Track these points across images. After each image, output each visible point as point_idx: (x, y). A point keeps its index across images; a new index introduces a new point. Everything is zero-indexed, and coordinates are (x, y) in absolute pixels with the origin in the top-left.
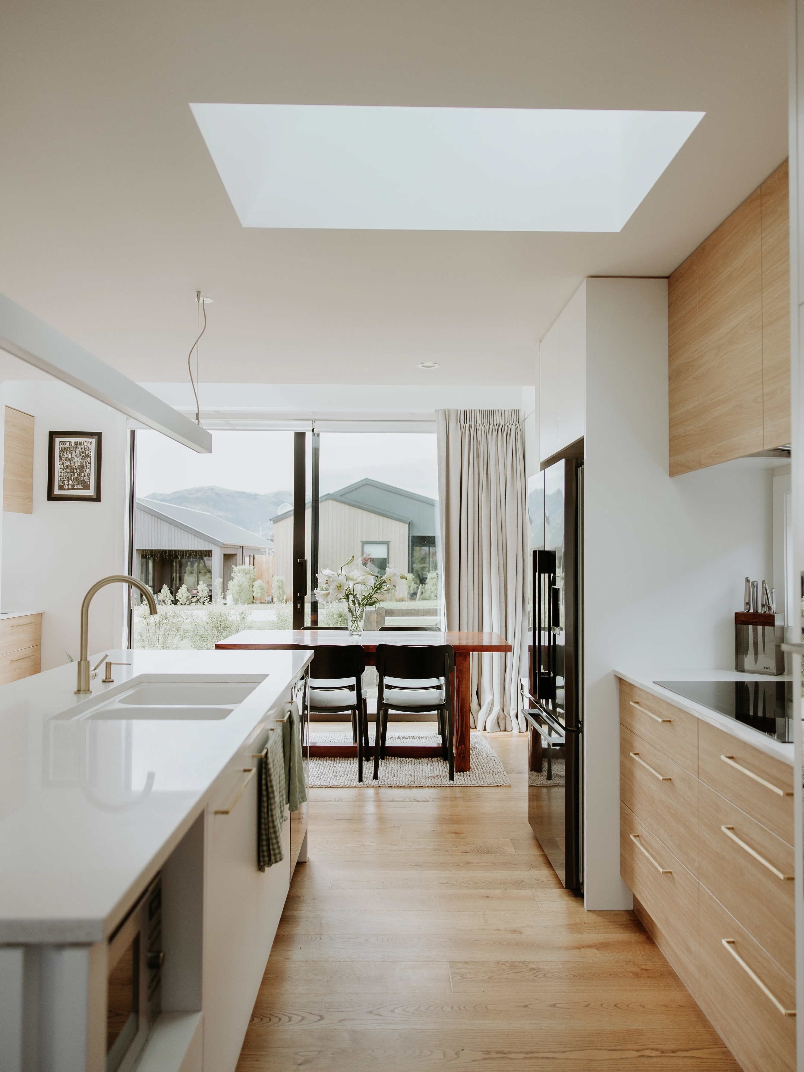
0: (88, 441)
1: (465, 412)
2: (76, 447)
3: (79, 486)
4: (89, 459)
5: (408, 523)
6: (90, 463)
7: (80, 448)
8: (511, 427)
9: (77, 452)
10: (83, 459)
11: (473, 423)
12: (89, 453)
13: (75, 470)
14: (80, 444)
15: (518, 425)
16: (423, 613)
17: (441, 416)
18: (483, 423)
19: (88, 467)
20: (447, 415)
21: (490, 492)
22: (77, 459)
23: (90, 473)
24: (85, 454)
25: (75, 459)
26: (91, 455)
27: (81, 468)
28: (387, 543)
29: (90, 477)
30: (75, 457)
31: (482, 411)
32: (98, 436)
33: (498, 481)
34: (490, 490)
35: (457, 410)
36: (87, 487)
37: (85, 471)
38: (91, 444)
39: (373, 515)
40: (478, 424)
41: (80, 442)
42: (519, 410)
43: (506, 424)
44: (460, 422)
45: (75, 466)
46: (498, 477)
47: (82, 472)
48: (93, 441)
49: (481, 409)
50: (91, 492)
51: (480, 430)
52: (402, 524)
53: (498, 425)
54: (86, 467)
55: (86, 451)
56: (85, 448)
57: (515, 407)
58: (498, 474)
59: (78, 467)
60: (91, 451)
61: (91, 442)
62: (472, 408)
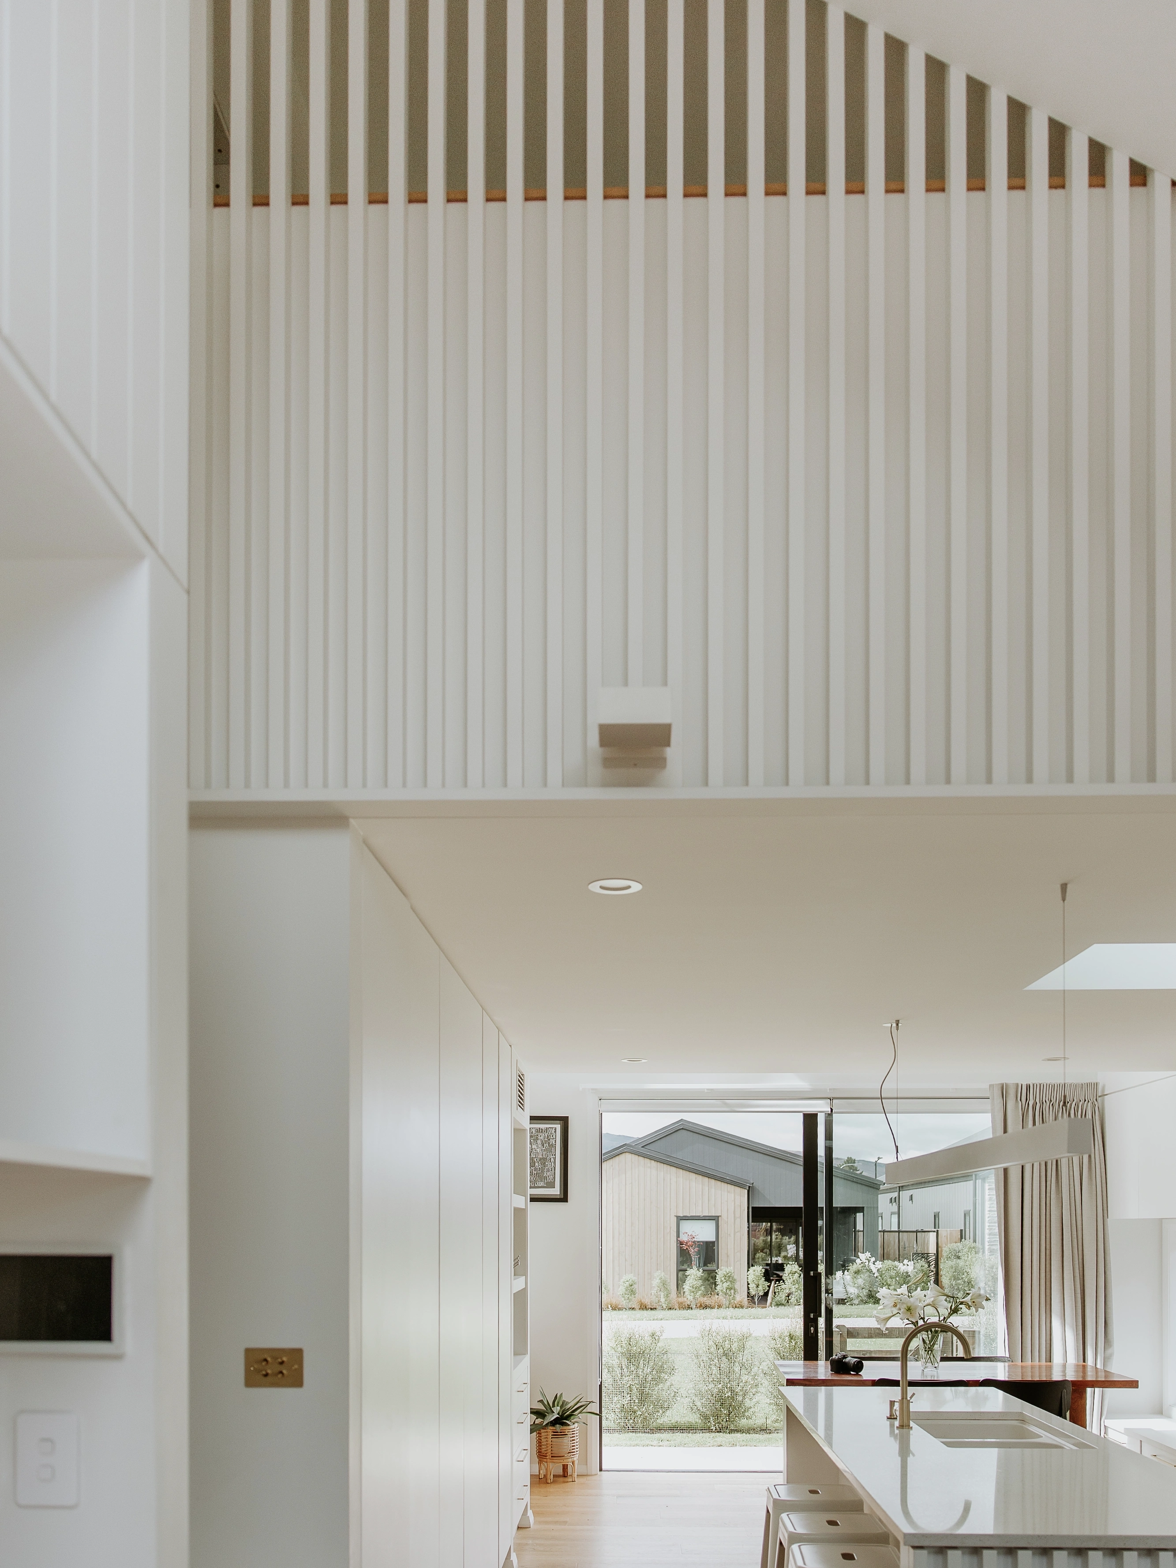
0: (552, 1128)
1: (1028, 1087)
2: (537, 1135)
3: (542, 1184)
4: (553, 1150)
5: (748, 1188)
6: (555, 1155)
7: (542, 1136)
8: (1087, 1104)
9: (539, 1142)
10: (546, 1150)
11: (1037, 1101)
12: (554, 1143)
13: (537, 1164)
14: (542, 1132)
15: (1096, 1103)
16: (899, 1333)
17: (997, 1093)
18: (1051, 1101)
19: (552, 1160)
20: (1003, 1090)
21: (1060, 1187)
22: (538, 1150)
23: (555, 1168)
24: (549, 1144)
25: (536, 1150)
26: (555, 1145)
27: (543, 1161)
28: (716, 1219)
29: (555, 1172)
30: (536, 1147)
31: (1051, 1086)
32: (564, 1121)
33: (1071, 1173)
34: (1060, 1185)
35: (1017, 1085)
36: (551, 1185)
37: (549, 1165)
38: (555, 1132)
39: (693, 1176)
40: (1044, 1102)
41: (542, 1129)
42: (1098, 1084)
43: (1080, 1101)
44: (1021, 1100)
45: (536, 1159)
46: (1071, 1168)
47: (545, 1166)
48: (558, 1127)
49: (1048, 1083)
50: (556, 1191)
51: (1047, 1109)
52: (738, 1189)
53: (1069, 1104)
54: (550, 1159)
55: (549, 1140)
56: (548, 1137)
57: (1094, 1081)
58: (1071, 1165)
59: (540, 1159)
60: (555, 1140)
61: (555, 1129)
62: (1037, 1081)
